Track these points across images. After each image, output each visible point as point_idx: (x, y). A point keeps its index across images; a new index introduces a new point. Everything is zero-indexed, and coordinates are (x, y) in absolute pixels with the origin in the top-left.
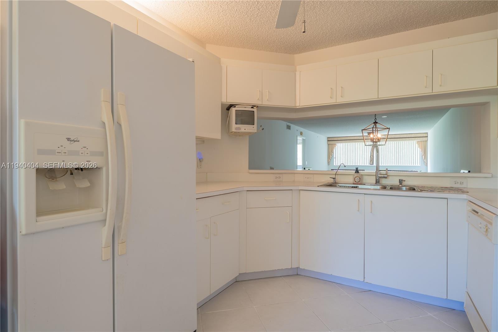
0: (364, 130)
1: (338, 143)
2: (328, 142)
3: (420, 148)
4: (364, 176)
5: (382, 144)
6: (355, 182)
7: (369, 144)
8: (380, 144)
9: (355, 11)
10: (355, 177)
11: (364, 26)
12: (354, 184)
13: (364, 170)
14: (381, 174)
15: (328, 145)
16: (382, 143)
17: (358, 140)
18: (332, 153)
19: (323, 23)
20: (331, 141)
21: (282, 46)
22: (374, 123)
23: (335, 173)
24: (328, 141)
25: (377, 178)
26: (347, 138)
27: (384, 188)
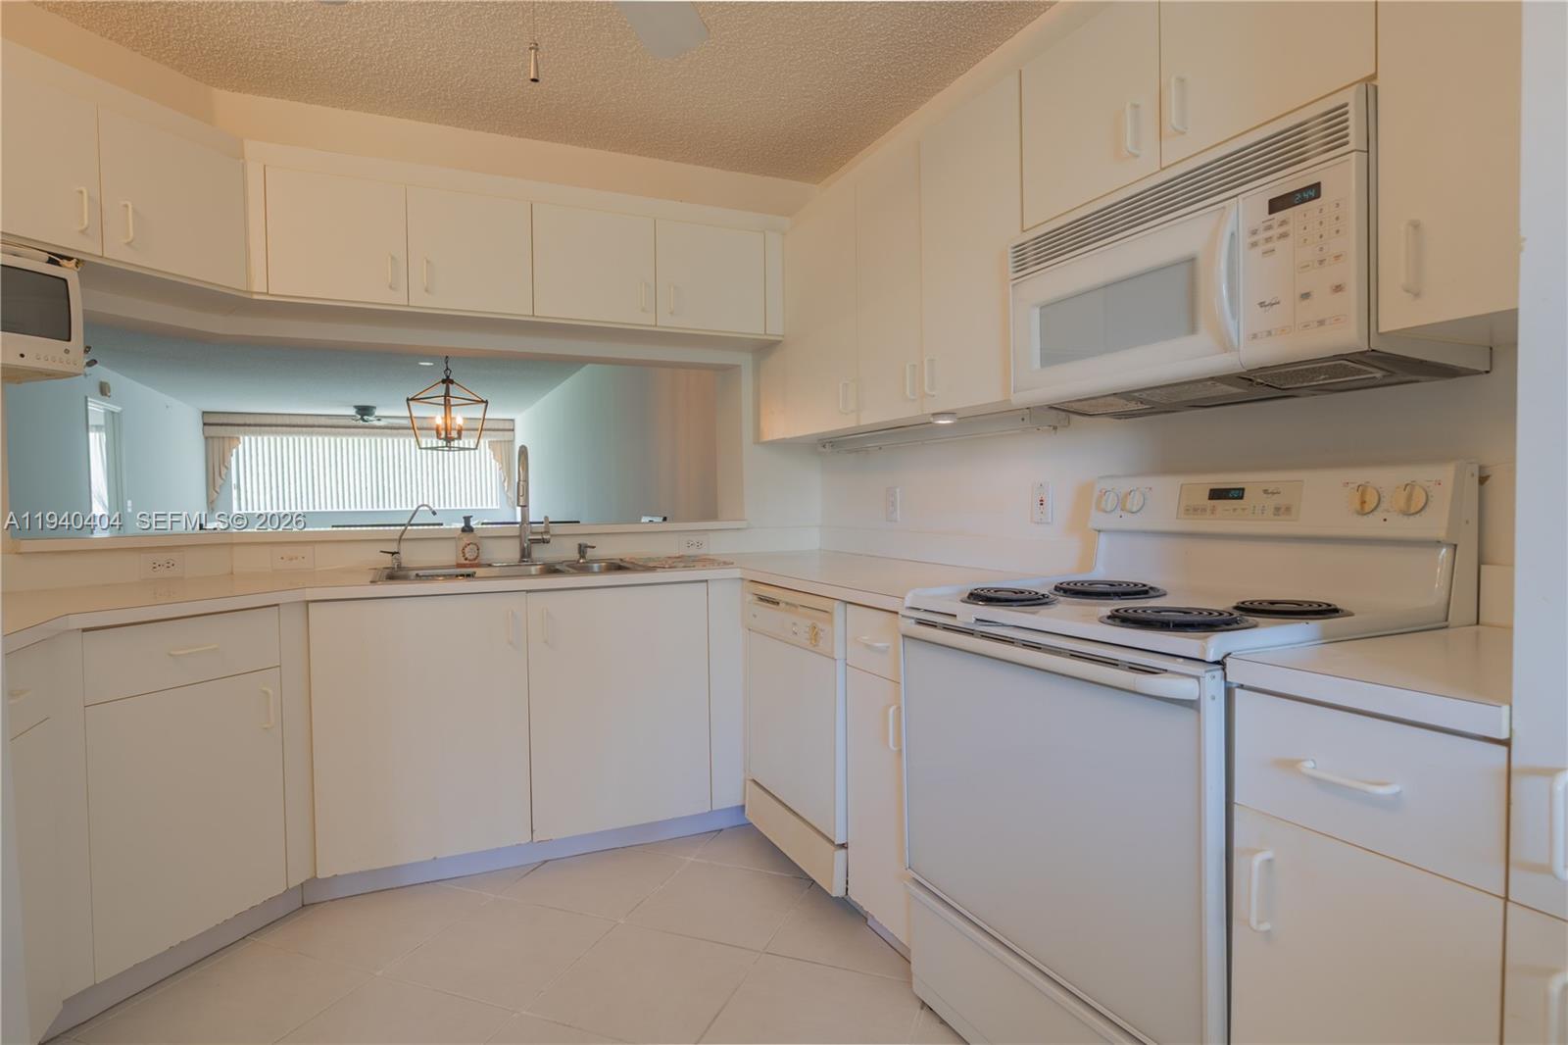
0: (412, 399)
1: (245, 434)
2: (206, 427)
3: (497, 461)
4: (486, 541)
5: (467, 446)
6: (466, 559)
7: (435, 445)
8: (461, 446)
9: (485, 38)
10: (462, 544)
11: (491, 90)
12: (459, 566)
13: (442, 524)
14: (533, 533)
15: (206, 438)
16: (466, 442)
17: (319, 426)
18: (223, 468)
19: (373, 27)
20: (219, 429)
21: (172, 36)
22: (443, 381)
23: (397, 538)
24: (205, 424)
25: (526, 545)
26: (280, 420)
27: (551, 570)
